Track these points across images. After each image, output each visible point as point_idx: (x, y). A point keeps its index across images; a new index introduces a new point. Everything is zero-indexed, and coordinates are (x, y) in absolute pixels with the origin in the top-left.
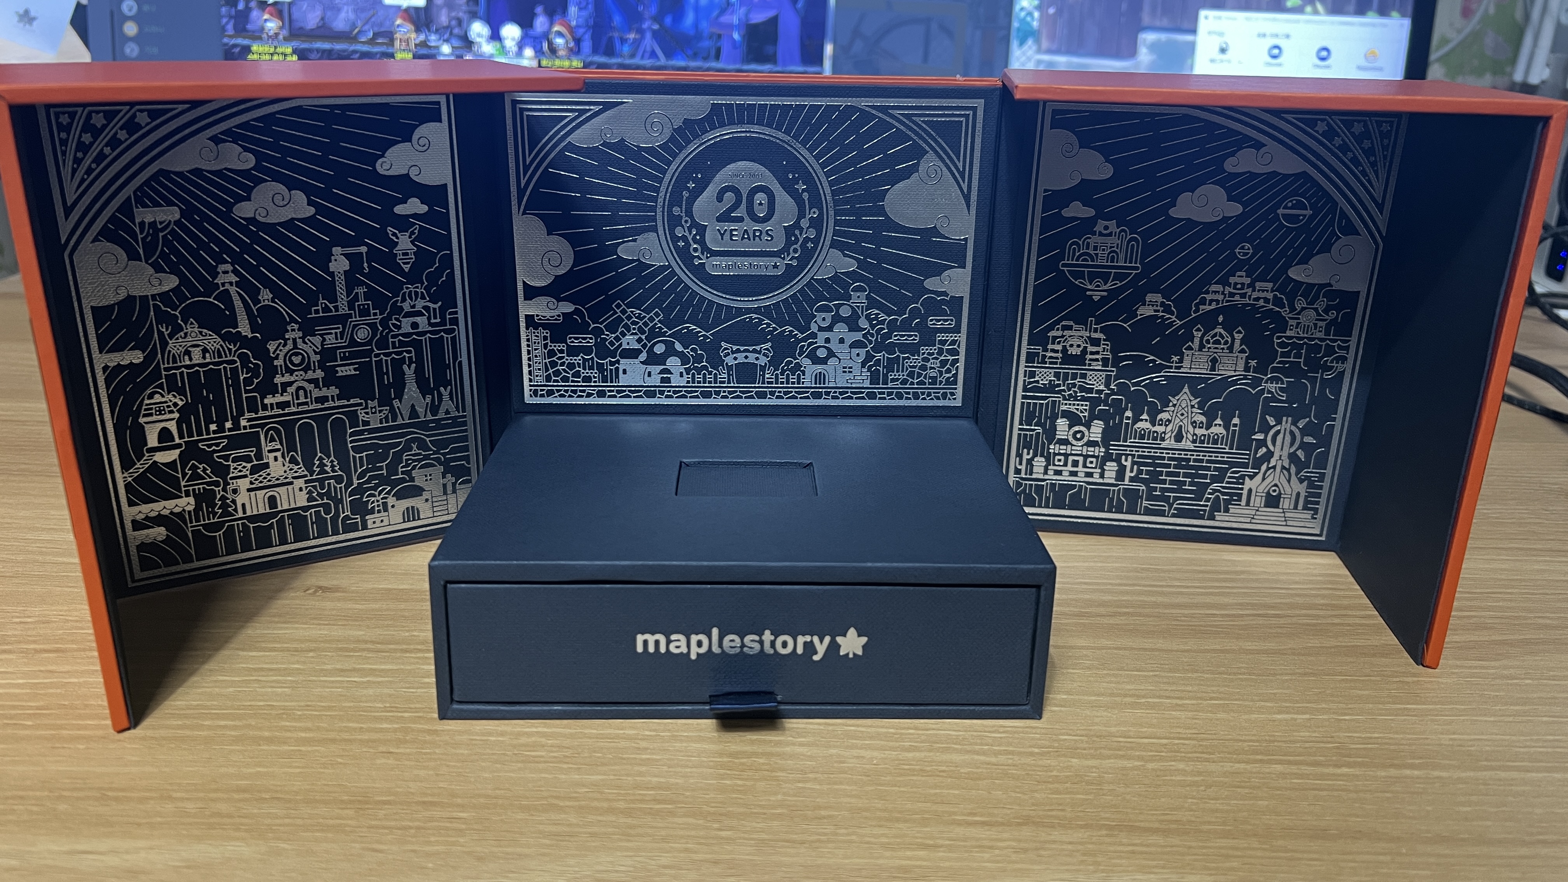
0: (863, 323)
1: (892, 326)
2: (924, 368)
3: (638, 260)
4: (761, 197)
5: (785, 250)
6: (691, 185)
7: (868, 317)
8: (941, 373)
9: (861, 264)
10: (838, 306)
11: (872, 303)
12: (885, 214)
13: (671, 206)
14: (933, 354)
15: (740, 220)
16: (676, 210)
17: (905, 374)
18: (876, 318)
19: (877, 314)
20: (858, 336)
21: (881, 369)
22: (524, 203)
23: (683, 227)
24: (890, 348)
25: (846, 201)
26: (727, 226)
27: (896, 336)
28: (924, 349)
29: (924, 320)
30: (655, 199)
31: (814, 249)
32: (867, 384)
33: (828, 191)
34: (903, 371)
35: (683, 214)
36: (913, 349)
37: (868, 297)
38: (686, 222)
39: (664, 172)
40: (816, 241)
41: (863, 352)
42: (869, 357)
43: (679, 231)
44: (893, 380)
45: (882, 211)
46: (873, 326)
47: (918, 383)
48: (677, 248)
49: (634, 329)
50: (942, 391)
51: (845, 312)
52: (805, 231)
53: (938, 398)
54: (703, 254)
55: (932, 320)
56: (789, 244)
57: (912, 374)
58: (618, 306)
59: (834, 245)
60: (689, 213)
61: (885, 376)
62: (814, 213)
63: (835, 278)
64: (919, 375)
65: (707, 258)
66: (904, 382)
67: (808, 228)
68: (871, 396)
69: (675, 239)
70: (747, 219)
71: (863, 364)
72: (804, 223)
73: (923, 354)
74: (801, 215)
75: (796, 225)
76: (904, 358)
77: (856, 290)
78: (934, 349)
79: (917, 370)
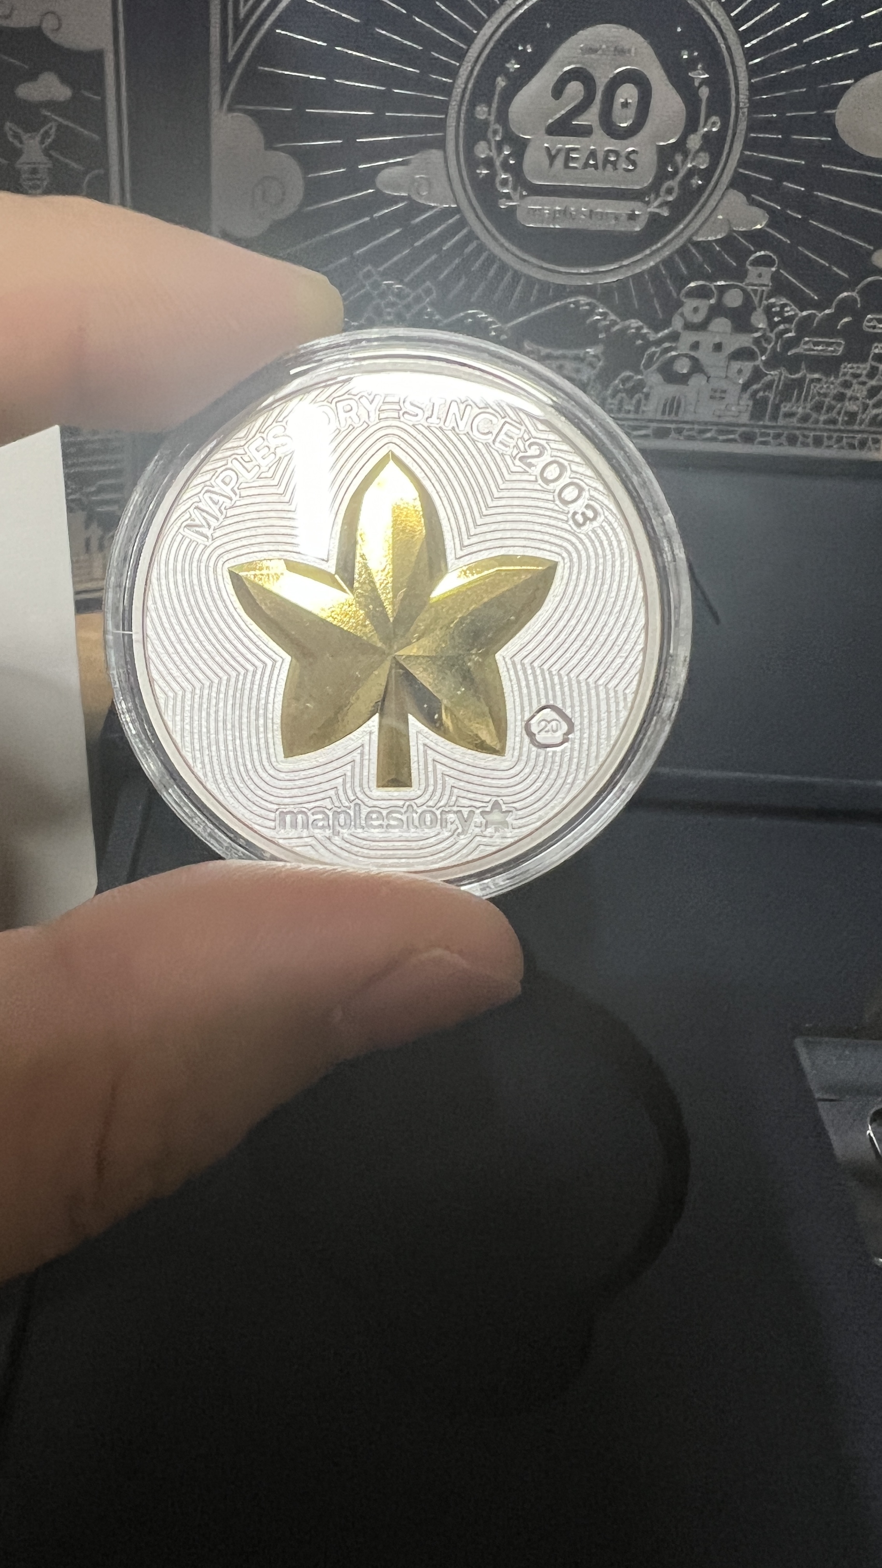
0: (759, 321)
1: (804, 327)
2: (841, 397)
3: (409, 198)
4: (628, 93)
5: (655, 188)
6: (514, 66)
7: (768, 310)
8: (865, 407)
9: (775, 220)
10: (722, 290)
11: (780, 287)
12: (834, 134)
13: (472, 105)
14: (859, 376)
15: (586, 131)
16: (481, 112)
17: (809, 406)
18: (780, 313)
19: (783, 306)
20: (745, 340)
21: (772, 396)
22: (232, 87)
23: (489, 142)
24: (794, 364)
25: (768, 106)
27: (806, 343)
28: (848, 368)
29: (859, 317)
30: (447, 90)
31: (701, 189)
32: (745, 418)
33: (743, 83)
34: (806, 400)
35: (492, 118)
36: (829, 366)
37: (775, 277)
38: (495, 132)
40: (707, 175)
41: (748, 367)
42: (757, 375)
43: (482, 151)
44: (791, 415)
45: (829, 126)
46: (772, 325)
47: (825, 422)
48: (473, 177)
49: (389, 314)
50: (859, 436)
51: (734, 299)
52: (690, 157)
53: (852, 446)
54: (515, 189)
55: (870, 320)
57: (818, 408)
58: (368, 275)
59: (739, 183)
60: (503, 116)
61: (777, 408)
62: (714, 124)
63: (728, 242)
64: (831, 408)
65: (522, 197)
66: (805, 418)
67: (698, 151)
68: (748, 438)
69: (473, 162)
70: (599, 133)
71: (745, 387)
72: (694, 142)
73: (845, 374)
74: (691, 125)
75: (680, 146)
76: (812, 381)
77: (759, 262)
78: (863, 369)
79: (827, 400)
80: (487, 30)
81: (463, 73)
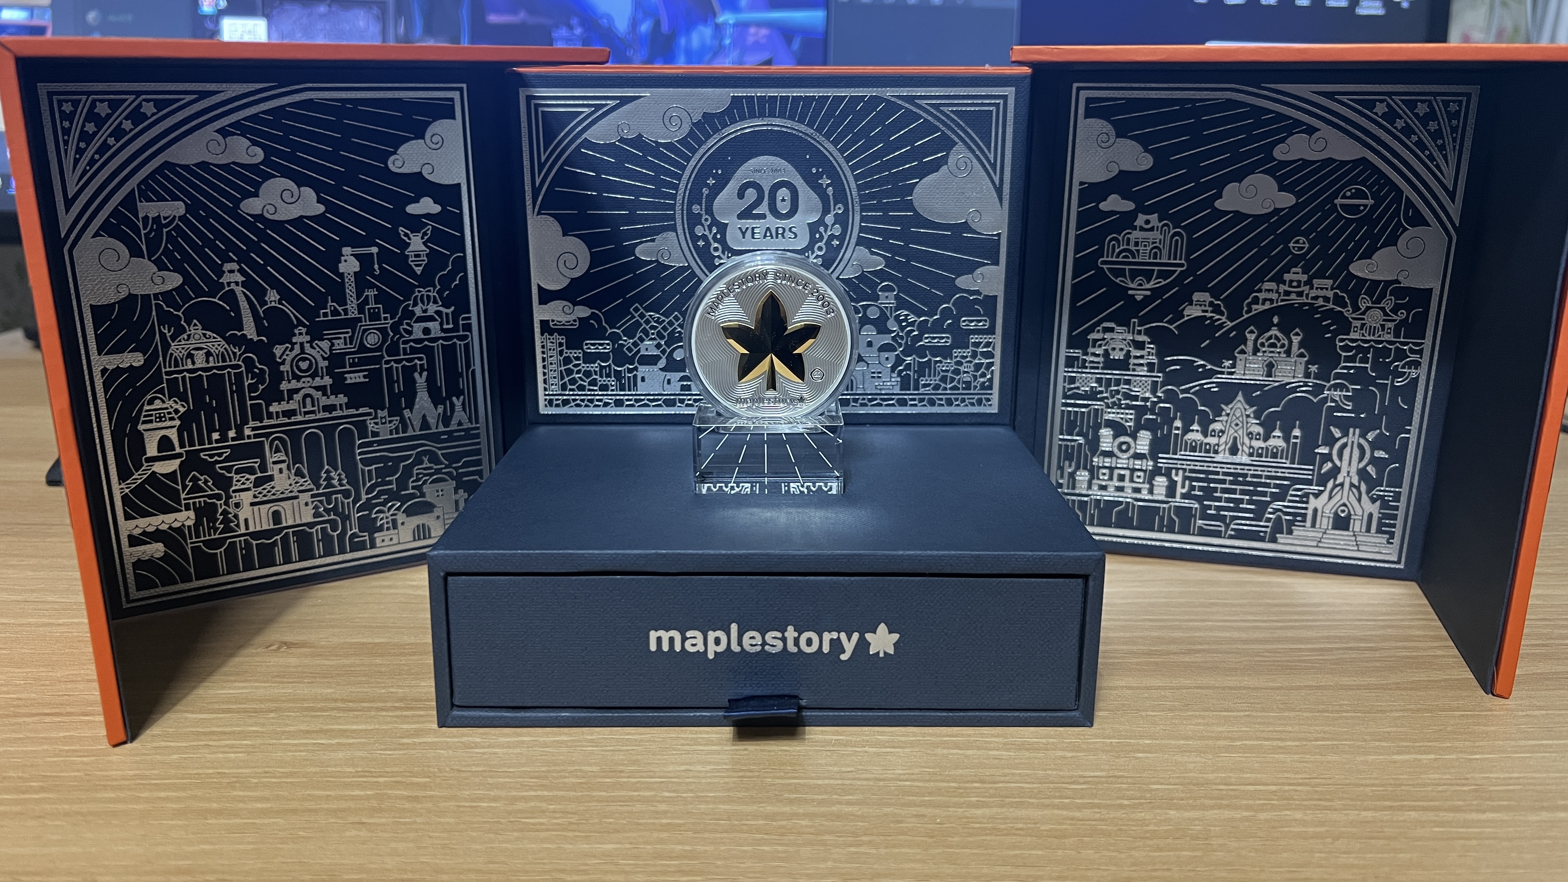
0: (893, 326)
1: (923, 328)
2: (957, 372)
3: (657, 261)
4: (783, 193)
5: (810, 247)
6: (711, 182)
7: (897, 318)
8: (975, 377)
9: (889, 262)
10: (865, 307)
11: (901, 304)
12: (913, 209)
13: (690, 204)
14: (967, 357)
15: (763, 216)
16: (696, 209)
17: (938, 378)
18: (906, 320)
19: (907, 315)
20: (887, 339)
21: (912, 374)
22: (539, 202)
23: (703, 225)
24: (921, 352)
25: (872, 196)
26: (749, 223)
27: (927, 338)
28: (956, 352)
29: (957, 321)
30: (674, 197)
31: (840, 247)
32: (897, 390)
33: (853, 185)
34: (935, 376)
35: (703, 212)
36: (945, 353)
37: (897, 297)
38: (706, 220)
39: (683, 168)
40: (842, 238)
41: (892, 355)
42: (899, 361)
43: (699, 231)
44: (925, 386)
45: (910, 206)
46: (902, 328)
47: (951, 389)
48: (696, 247)
49: (653, 334)
50: (976, 397)
51: (873, 313)
52: (829, 228)
53: (973, 404)
54: (723, 253)
55: (964, 321)
56: (813, 242)
57: (944, 379)
58: (637, 310)
59: (860, 242)
60: (709, 211)
61: (917, 382)
62: (839, 208)
63: (862, 278)
64: (952, 380)
65: (728, 257)
66: (937, 387)
67: (833, 225)
68: (903, 403)
69: (695, 238)
70: (770, 217)
71: (893, 369)
72: (829, 219)
73: (956, 357)
74: (826, 211)
75: (821, 222)
76: (937, 362)
77: (884, 289)
78: (967, 352)
79: (950, 374)
80: (693, 163)
81: (682, 186)
